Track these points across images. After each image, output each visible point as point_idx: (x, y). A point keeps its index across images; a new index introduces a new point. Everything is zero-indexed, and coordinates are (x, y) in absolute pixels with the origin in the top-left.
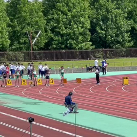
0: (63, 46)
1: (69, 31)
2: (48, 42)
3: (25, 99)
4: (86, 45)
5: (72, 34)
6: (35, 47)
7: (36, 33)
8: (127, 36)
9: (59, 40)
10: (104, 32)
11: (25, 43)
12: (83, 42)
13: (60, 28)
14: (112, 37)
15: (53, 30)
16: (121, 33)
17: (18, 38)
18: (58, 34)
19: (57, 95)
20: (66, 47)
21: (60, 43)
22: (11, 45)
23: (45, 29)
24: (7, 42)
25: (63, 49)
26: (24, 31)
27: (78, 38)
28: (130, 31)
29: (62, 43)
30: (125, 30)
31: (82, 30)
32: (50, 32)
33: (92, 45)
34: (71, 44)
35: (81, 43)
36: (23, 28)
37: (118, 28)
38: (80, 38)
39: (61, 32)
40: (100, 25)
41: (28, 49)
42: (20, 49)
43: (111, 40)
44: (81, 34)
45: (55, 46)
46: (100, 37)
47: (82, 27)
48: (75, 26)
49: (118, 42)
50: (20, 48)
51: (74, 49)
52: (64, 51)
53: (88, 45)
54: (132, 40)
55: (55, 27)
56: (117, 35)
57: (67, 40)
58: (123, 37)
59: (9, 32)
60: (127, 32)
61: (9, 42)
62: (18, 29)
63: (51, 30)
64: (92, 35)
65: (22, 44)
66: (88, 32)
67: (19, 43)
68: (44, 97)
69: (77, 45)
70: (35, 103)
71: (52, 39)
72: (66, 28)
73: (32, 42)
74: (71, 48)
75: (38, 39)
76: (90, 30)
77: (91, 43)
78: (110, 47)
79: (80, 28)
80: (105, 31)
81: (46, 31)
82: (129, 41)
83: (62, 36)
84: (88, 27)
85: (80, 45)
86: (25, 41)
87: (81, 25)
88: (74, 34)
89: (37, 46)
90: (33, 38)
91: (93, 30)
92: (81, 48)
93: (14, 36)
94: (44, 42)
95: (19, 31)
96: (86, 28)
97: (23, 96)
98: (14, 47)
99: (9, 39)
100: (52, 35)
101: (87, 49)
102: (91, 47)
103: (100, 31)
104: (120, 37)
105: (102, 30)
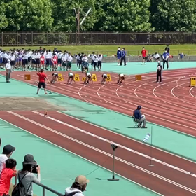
0: (117, 27)
1: (125, 9)
2: (99, 21)
4: (144, 27)
5: (128, 14)
6: (83, 28)
7: (86, 11)
9: (112, 20)
10: (166, 12)
11: (71, 22)
12: (141, 23)
13: (113, 6)
14: (176, 18)
15: (105, 8)
16: (187, 13)
18: (111, 12)
20: (120, 29)
21: (114, 24)
22: (55, 24)
23: (96, 6)
24: (50, 20)
25: (116, 30)
26: (71, 8)
27: (135, 18)
29: (116, 24)
30: (193, 9)
31: (140, 9)
32: (102, 10)
33: (151, 27)
34: (126, 25)
35: (139, 24)
36: (69, 4)
37: (184, 8)
38: (138, 18)
39: (115, 11)
40: (162, 3)
41: (74, 30)
42: (65, 30)
43: (175, 22)
44: (139, 13)
45: (107, 27)
46: (161, 18)
47: (140, 5)
48: (133, 4)
49: (183, 25)
50: (65, 28)
51: (130, 31)
53: (147, 27)
55: (108, 4)
56: (182, 16)
57: (122, 20)
58: (189, 18)
59: (53, 9)
61: (52, 20)
62: (64, 5)
63: (102, 7)
64: (152, 15)
65: (69, 23)
66: (147, 12)
67: (64, 22)
69: (134, 27)
71: (104, 19)
72: (121, 6)
73: (80, 21)
74: (126, 30)
75: (88, 18)
76: (150, 9)
77: (150, 25)
78: (173, 30)
79: (138, 6)
80: (168, 11)
81: (97, 9)
83: (116, 15)
84: (148, 6)
85: (137, 27)
86: (71, 20)
87: (140, 3)
88: (131, 14)
89: (86, 27)
90: (82, 17)
91: (153, 9)
92: (139, 30)
93: (58, 14)
94: (95, 22)
95: (64, 9)
96: (145, 6)
98: (58, 27)
99: (52, 17)
100: (104, 13)
101: (145, 32)
102: (150, 30)
103: (161, 10)
104: (186, 19)
105: (165, 9)
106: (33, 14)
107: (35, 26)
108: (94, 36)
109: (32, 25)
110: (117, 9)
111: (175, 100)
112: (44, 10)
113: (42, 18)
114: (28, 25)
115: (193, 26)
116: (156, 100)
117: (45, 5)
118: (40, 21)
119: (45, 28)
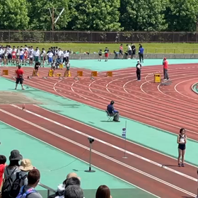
0: (88, 27)
1: (96, 10)
2: (72, 21)
3: (59, 99)
4: (114, 26)
6: (57, 27)
7: (60, 10)
8: (161, 18)
9: (84, 19)
10: (135, 12)
11: (46, 21)
12: (111, 22)
13: (85, 6)
14: (144, 18)
15: (77, 8)
16: (155, 14)
17: (38, 16)
18: (83, 12)
19: (91, 95)
20: (92, 28)
22: (30, 23)
23: (70, 6)
24: (26, 19)
25: (88, 29)
26: (45, 7)
27: (105, 18)
28: (164, 12)
29: (87, 23)
31: (110, 9)
32: (75, 10)
33: (120, 27)
34: (97, 25)
35: (109, 24)
36: (44, 4)
37: (151, 9)
38: (109, 18)
40: (131, 4)
41: (49, 28)
42: (40, 28)
43: (143, 22)
44: (109, 14)
45: (79, 26)
46: (130, 18)
47: (111, 6)
48: (103, 4)
49: (151, 24)
50: (40, 26)
51: (101, 30)
52: (89, 32)
53: (116, 26)
54: (166, 22)
55: (80, 5)
56: (150, 17)
57: (93, 19)
58: (156, 18)
59: (28, 8)
60: (161, 13)
61: (28, 18)
62: (39, 5)
63: (75, 8)
64: (121, 15)
65: (43, 22)
66: (117, 12)
67: (39, 21)
68: (78, 97)
69: (105, 26)
71: (76, 18)
72: (93, 6)
73: (55, 20)
74: (97, 29)
75: (61, 17)
76: (119, 10)
77: (120, 24)
78: (141, 30)
79: (108, 7)
80: (137, 11)
81: (70, 9)
82: (163, 24)
83: (88, 15)
84: (118, 6)
85: (107, 26)
86: (46, 19)
87: (110, 4)
88: (102, 14)
89: (59, 25)
90: (56, 16)
91: (122, 9)
92: (109, 29)
93: (34, 14)
94: (68, 21)
95: (39, 8)
96: (115, 7)
98: (33, 25)
99: (28, 16)
100: (76, 13)
101: (114, 31)
102: (120, 29)
103: (130, 11)
104: (153, 19)
105: (133, 9)
106: (10, 13)
107: (11, 24)
108: (66, 34)
109: (9, 23)
110: (88, 9)
111: (144, 96)
112: (20, 9)
113: (18, 17)
114: (6, 24)
115: (160, 26)
116: (126, 95)
117: (21, 5)
118: (17, 19)
119: (21, 27)
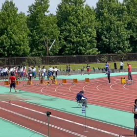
0: (74, 52)
1: (79, 39)
2: (62, 48)
3: (43, 96)
4: (93, 51)
5: (81, 42)
6: (51, 53)
7: (52, 41)
8: (127, 43)
9: (71, 47)
10: (107, 40)
11: (42, 49)
12: (91, 48)
13: (71, 37)
14: (114, 44)
15: (65, 39)
16: (122, 41)
17: (37, 46)
18: (70, 42)
19: (69, 93)
20: (77, 53)
21: (72, 50)
22: (31, 51)
23: (59, 38)
24: (28, 49)
25: (74, 54)
26: (42, 40)
27: (86, 45)
28: (129, 39)
29: (73, 50)
30: (126, 38)
31: (89, 39)
32: (63, 40)
33: (98, 51)
34: (80, 50)
35: (89, 49)
36: (41, 37)
37: (119, 37)
38: (88, 45)
40: (105, 34)
41: (45, 54)
42: (39, 55)
43: (114, 47)
44: (89, 42)
45: (67, 52)
46: (105, 44)
47: (90, 36)
48: (84, 35)
49: (120, 48)
50: (38, 53)
51: (84, 54)
52: (75, 56)
53: (95, 51)
54: (131, 47)
55: (68, 36)
56: (119, 43)
57: (77, 46)
58: (123, 44)
59: (29, 41)
60: (127, 40)
61: (29, 49)
62: (37, 38)
64: (98, 43)
65: (40, 50)
66: (95, 41)
67: (38, 50)
68: (59, 94)
69: (86, 51)
70: (51, 100)
71: (65, 46)
72: (76, 37)
73: (49, 49)
74: (81, 53)
75: (54, 46)
76: (96, 39)
77: (97, 49)
78: (113, 53)
79: (88, 37)
80: (109, 39)
81: (60, 40)
82: (129, 48)
83: (73, 43)
84: (95, 36)
85: (88, 51)
86: (42, 48)
88: (83, 43)
89: (53, 52)
90: (49, 45)
91: (99, 38)
92: (89, 53)
93: (34, 44)
94: (59, 48)
95: (37, 40)
96: (93, 37)
97: (41, 94)
98: (33, 53)
100: (65, 43)
101: (94, 54)
102: (97, 53)
103: (104, 39)
104: (121, 44)
105: (106, 38)
106: (16, 45)
107: (17, 53)
108: (58, 58)
110: (73, 39)
112: (23, 41)
113: (22, 47)
114: (13, 52)
115: (127, 49)
117: (24, 38)
118: (21, 49)
119: (25, 55)
